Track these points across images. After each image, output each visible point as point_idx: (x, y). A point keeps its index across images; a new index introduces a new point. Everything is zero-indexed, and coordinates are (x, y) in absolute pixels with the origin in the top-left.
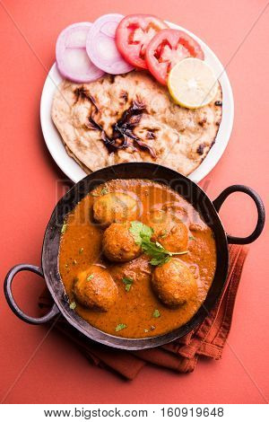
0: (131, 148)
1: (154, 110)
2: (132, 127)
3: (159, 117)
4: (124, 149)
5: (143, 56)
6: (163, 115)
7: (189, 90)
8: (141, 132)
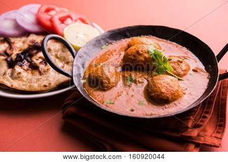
0: (26, 67)
1: (51, 48)
2: (31, 56)
3: (54, 54)
4: (21, 66)
5: (51, 21)
6: (56, 53)
7: (77, 37)
8: (37, 60)
